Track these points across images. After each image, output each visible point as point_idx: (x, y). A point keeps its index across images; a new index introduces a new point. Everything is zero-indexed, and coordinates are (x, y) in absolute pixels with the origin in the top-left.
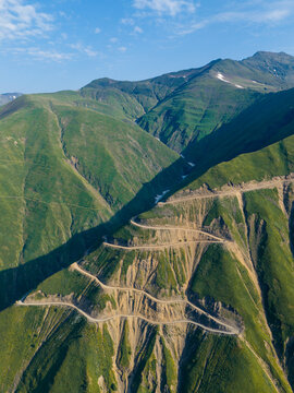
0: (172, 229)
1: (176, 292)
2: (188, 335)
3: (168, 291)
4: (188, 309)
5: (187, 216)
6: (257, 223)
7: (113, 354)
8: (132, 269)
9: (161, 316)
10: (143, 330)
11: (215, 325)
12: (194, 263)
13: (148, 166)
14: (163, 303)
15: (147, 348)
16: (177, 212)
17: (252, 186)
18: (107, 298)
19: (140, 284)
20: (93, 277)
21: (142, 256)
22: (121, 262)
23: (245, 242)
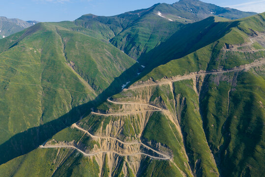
0: (132, 104)
1: (135, 138)
2: (142, 161)
3: (130, 138)
4: (141, 147)
5: (141, 96)
6: (181, 100)
7: (99, 172)
8: (109, 126)
9: (126, 151)
10: (116, 159)
11: (157, 155)
12: (145, 122)
13: (118, 67)
14: (127, 144)
15: (119, 169)
16: (135, 94)
17: (178, 78)
18: (95, 143)
19: (114, 134)
20: (86, 131)
21: (114, 119)
22: (102, 123)
23: (174, 110)
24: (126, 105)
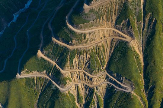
1: (101, 70)
2: (107, 89)
3: (97, 71)
4: (107, 77)
7: (75, 100)
8: (76, 60)
9: (95, 83)
10: (87, 89)
12: (110, 52)
14: (95, 77)
15: (90, 97)
19: (81, 67)
20: (54, 63)
22: (68, 57)
23: (140, 35)
24: (90, 33)
